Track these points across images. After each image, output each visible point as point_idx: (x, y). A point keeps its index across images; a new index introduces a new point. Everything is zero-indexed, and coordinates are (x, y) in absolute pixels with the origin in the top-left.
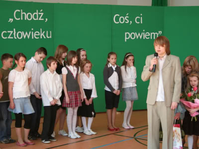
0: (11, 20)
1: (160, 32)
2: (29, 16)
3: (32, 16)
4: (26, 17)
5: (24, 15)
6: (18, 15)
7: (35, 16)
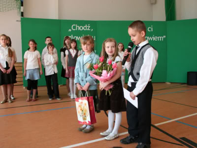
0: (70, 30)
1: (165, 37)
2: (81, 28)
3: (83, 28)
4: (79, 28)
5: (78, 28)
6: (74, 27)
7: (85, 28)
